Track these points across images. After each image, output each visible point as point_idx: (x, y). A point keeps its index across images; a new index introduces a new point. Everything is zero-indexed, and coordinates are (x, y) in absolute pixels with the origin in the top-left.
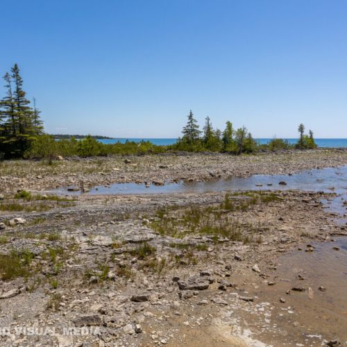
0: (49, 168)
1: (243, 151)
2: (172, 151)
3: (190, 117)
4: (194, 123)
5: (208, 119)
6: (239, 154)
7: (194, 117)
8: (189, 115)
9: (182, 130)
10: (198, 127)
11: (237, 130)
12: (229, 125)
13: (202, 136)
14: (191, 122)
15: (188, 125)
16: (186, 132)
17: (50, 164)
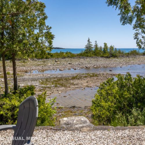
0: (23, 64)
1: (112, 56)
2: (79, 56)
3: (89, 41)
4: (91, 44)
5: (96, 42)
6: (109, 57)
7: (90, 41)
8: (88, 40)
9: (85, 47)
10: (92, 45)
11: (110, 47)
12: (105, 44)
13: (93, 49)
14: (89, 43)
15: (87, 44)
16: (87, 47)
17: (24, 62)
